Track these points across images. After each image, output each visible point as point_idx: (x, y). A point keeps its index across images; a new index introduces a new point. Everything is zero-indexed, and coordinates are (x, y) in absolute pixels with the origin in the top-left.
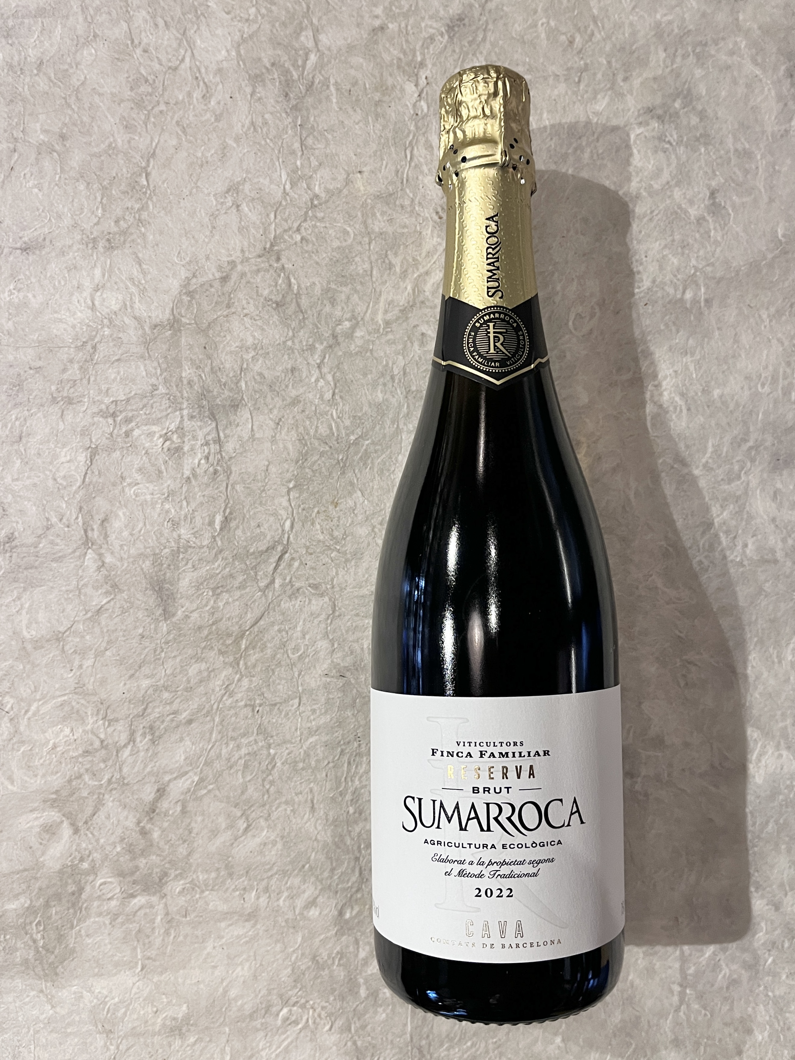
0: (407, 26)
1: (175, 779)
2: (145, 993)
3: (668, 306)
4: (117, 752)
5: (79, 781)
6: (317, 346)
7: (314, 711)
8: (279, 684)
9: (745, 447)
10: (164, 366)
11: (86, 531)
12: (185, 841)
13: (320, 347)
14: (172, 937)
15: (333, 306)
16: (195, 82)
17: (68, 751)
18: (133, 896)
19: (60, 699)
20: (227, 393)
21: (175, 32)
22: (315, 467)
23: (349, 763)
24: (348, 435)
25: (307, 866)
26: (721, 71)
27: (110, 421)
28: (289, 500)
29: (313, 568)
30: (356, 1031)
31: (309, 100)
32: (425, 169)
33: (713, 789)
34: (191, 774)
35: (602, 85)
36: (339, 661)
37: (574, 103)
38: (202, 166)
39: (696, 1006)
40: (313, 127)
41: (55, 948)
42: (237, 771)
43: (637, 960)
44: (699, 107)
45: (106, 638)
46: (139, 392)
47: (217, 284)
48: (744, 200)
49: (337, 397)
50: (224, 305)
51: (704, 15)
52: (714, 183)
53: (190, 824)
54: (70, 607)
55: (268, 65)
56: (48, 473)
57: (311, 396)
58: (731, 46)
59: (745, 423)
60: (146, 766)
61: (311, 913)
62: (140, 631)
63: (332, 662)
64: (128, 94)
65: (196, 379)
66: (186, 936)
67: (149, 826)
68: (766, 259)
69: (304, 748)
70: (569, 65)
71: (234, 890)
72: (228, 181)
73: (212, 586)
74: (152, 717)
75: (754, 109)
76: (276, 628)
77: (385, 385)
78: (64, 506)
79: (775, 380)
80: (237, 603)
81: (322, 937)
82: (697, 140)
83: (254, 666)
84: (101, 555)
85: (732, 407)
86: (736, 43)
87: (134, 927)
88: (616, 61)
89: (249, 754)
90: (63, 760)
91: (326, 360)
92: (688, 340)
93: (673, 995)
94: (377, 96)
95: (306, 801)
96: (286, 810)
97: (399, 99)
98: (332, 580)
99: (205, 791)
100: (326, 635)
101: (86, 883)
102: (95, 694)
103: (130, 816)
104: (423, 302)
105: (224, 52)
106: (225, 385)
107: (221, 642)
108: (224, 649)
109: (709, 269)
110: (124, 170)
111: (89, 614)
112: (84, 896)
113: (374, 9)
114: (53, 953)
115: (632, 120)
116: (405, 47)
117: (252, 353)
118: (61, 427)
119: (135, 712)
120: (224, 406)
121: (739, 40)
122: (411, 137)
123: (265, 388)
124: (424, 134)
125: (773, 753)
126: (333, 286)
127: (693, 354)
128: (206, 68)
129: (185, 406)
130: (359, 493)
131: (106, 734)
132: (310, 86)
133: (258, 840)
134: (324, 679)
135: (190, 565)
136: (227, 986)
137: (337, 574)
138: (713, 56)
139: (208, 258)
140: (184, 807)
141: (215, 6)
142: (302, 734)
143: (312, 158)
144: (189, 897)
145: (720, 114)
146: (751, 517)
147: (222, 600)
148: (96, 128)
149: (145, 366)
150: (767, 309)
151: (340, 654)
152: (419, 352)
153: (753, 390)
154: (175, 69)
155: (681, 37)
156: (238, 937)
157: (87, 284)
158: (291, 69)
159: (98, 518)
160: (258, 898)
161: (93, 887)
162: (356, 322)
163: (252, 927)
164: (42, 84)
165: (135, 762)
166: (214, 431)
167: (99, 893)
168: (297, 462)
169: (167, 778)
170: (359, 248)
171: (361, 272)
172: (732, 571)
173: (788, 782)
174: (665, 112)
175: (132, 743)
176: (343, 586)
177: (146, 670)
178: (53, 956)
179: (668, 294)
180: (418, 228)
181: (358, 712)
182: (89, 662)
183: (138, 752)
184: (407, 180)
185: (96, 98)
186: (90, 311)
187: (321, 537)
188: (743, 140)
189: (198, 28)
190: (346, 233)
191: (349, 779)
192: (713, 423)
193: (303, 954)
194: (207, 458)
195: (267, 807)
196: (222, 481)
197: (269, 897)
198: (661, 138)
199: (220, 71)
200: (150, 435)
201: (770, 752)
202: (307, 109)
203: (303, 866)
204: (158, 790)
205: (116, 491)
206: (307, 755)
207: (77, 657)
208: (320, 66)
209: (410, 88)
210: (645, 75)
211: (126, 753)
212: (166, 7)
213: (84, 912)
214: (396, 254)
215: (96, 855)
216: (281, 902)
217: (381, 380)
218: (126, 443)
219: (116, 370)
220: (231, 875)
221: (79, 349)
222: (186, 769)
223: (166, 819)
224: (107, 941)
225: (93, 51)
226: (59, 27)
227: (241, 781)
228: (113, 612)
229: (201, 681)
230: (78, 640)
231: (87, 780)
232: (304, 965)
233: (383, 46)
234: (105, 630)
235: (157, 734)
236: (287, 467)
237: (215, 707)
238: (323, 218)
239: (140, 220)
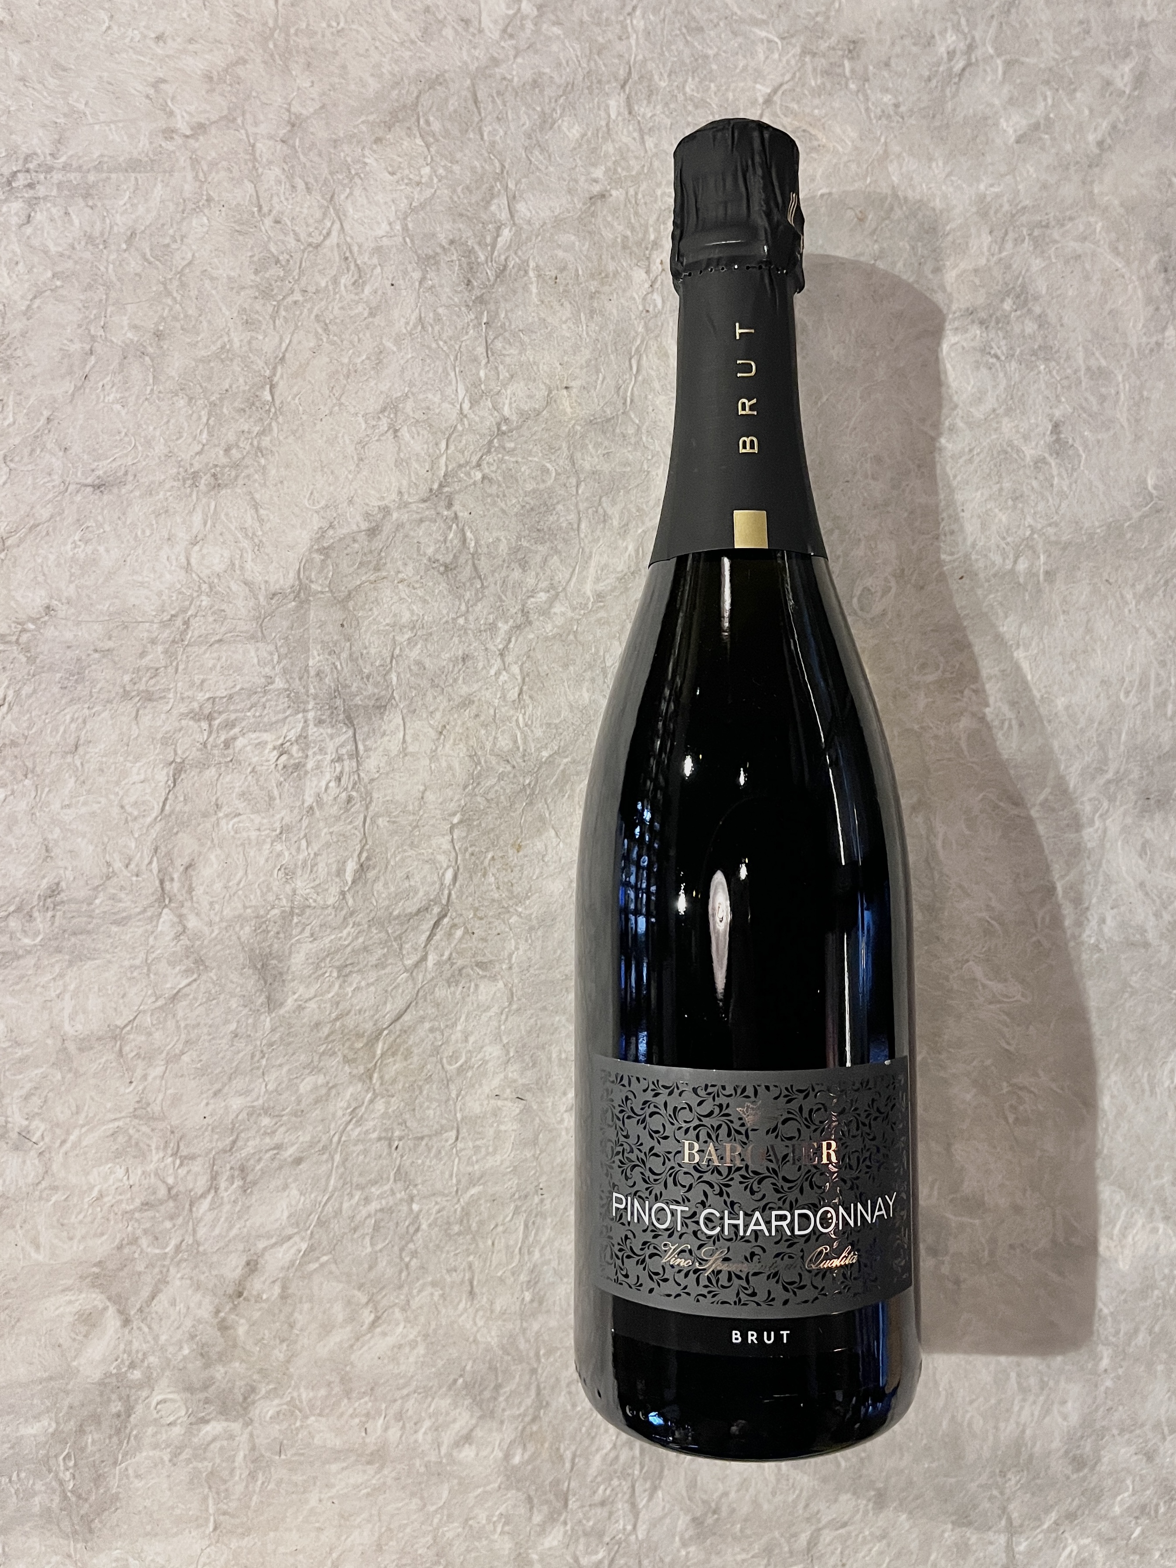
0: (636, 194)
1: (275, 1244)
3: (993, 581)
4: (191, 1205)
5: (134, 1248)
6: (500, 625)
7: (477, 1149)
8: (428, 1108)
9: (1101, 780)
10: (283, 651)
11: (162, 882)
12: (282, 1341)
13: (503, 627)
14: (259, 1482)
15: (524, 571)
16: (343, 264)
17: (120, 1202)
18: (205, 1421)
19: (111, 1125)
20: (371, 689)
21: (319, 198)
22: (491, 795)
23: (526, 1226)
24: (539, 750)
25: (461, 1381)
26: (1067, 262)
27: (204, 725)
28: (453, 840)
29: (484, 940)
31: (500, 290)
32: (657, 385)
33: (1054, 1277)
34: (296, 1239)
36: (515, 1076)
38: (347, 376)
40: (503, 326)
41: (89, 1492)
42: (363, 1236)
43: (943, 1532)
44: (1037, 310)
45: (183, 1036)
46: (246, 686)
47: (362, 537)
48: (1100, 436)
49: (526, 697)
50: (371, 566)
51: (1045, 187)
52: (1057, 413)
53: (292, 1314)
54: (134, 990)
55: (445, 243)
56: (112, 797)
57: (488, 694)
58: (1081, 228)
59: (1102, 746)
60: (231, 1228)
61: (463, 1455)
62: (233, 1026)
63: (506, 1077)
64: (250, 277)
65: (327, 669)
66: (279, 1482)
67: (231, 1317)
68: (1130, 519)
69: (462, 1202)
70: (858, 250)
71: (352, 1416)
72: (383, 396)
73: (338, 964)
74: (244, 1153)
75: (1113, 314)
76: (427, 1025)
77: (593, 680)
78: (133, 845)
79: (1144, 686)
80: (372, 989)
81: (480, 1490)
82: (1034, 353)
83: (394, 1081)
84: (181, 917)
85: (1082, 723)
86: (1089, 224)
87: (205, 1466)
88: (923, 246)
89: (382, 1210)
90: (112, 1216)
91: (511, 645)
92: (1022, 629)
94: (593, 286)
95: (462, 1282)
96: (432, 1294)
98: (510, 956)
99: (315, 1265)
100: (498, 1037)
101: (136, 1400)
102: (163, 1118)
103: (207, 1300)
105: (385, 226)
107: (348, 1044)
108: (351, 1055)
109: (1051, 530)
110: (241, 380)
111: (160, 1003)
112: (133, 1419)
113: (592, 169)
114: (86, 1500)
115: (944, 326)
116: (633, 221)
117: (409, 635)
118: (135, 732)
119: (220, 1145)
120: (366, 707)
121: (1092, 220)
122: (638, 342)
123: (425, 683)
124: (656, 337)
125: (1143, 1226)
126: (525, 543)
127: (1029, 649)
128: (360, 246)
129: (310, 707)
130: (552, 833)
131: (176, 1177)
132: (501, 271)
133: (390, 1340)
134: (492, 1102)
135: (307, 933)
136: (338, 1558)
137: (517, 949)
138: (1056, 242)
139: (351, 502)
140: (284, 1288)
141: (375, 164)
142: (459, 1182)
143: (501, 367)
144: (285, 1425)
145: (1065, 320)
146: (1109, 880)
147: (351, 984)
148: (205, 324)
149: (257, 649)
150: (1133, 585)
151: (517, 1066)
153: (1113, 699)
154: (318, 246)
155: (1013, 216)
156: (356, 1487)
157: (181, 535)
158: (477, 248)
159: (181, 862)
160: (386, 1429)
161: (148, 1407)
162: (555, 592)
163: (377, 1473)
164: (133, 264)
165: (216, 1220)
166: (351, 743)
167: (156, 1416)
168: (465, 787)
169: (261, 1245)
170: (563, 492)
171: (564, 525)
172: (1084, 956)
173: (1167, 1271)
174: (991, 316)
175: (213, 1192)
176: (525, 966)
177: (239, 1083)
178: (87, 1506)
179: (993, 564)
180: (645, 467)
181: (541, 1152)
182: (159, 1070)
183: (222, 1204)
184: (632, 401)
185: (207, 283)
186: (183, 572)
187: (496, 896)
188: (1097, 354)
189: (351, 194)
190: (545, 470)
193: (449, 1516)
194: (339, 779)
195: (405, 1289)
196: (358, 812)
197: (403, 1427)
198: (985, 350)
199: (378, 250)
200: (262, 745)
201: (1140, 1223)
202: (497, 302)
203: (455, 1382)
204: (248, 1264)
205: (209, 826)
206: (466, 1213)
207: (141, 1064)
208: (517, 244)
209: (639, 275)
210: (962, 266)
211: (205, 1204)
212: (308, 164)
213: (133, 1442)
214: (614, 502)
215: (152, 1359)
216: (420, 1436)
217: (588, 675)
218: (225, 756)
219: (215, 655)
220: (348, 1393)
221: (164, 624)
222: (290, 1231)
223: (258, 1306)
224: (165, 1486)
225: (205, 220)
226: (159, 185)
227: (369, 1250)
228: (195, 999)
229: (317, 1101)
230: (143, 1038)
231: (144, 1246)
232: (452, 1530)
233: (605, 220)
234: (182, 1024)
235: (250, 1178)
236: (450, 793)
237: (336, 1139)
238: (514, 450)
239: (259, 449)
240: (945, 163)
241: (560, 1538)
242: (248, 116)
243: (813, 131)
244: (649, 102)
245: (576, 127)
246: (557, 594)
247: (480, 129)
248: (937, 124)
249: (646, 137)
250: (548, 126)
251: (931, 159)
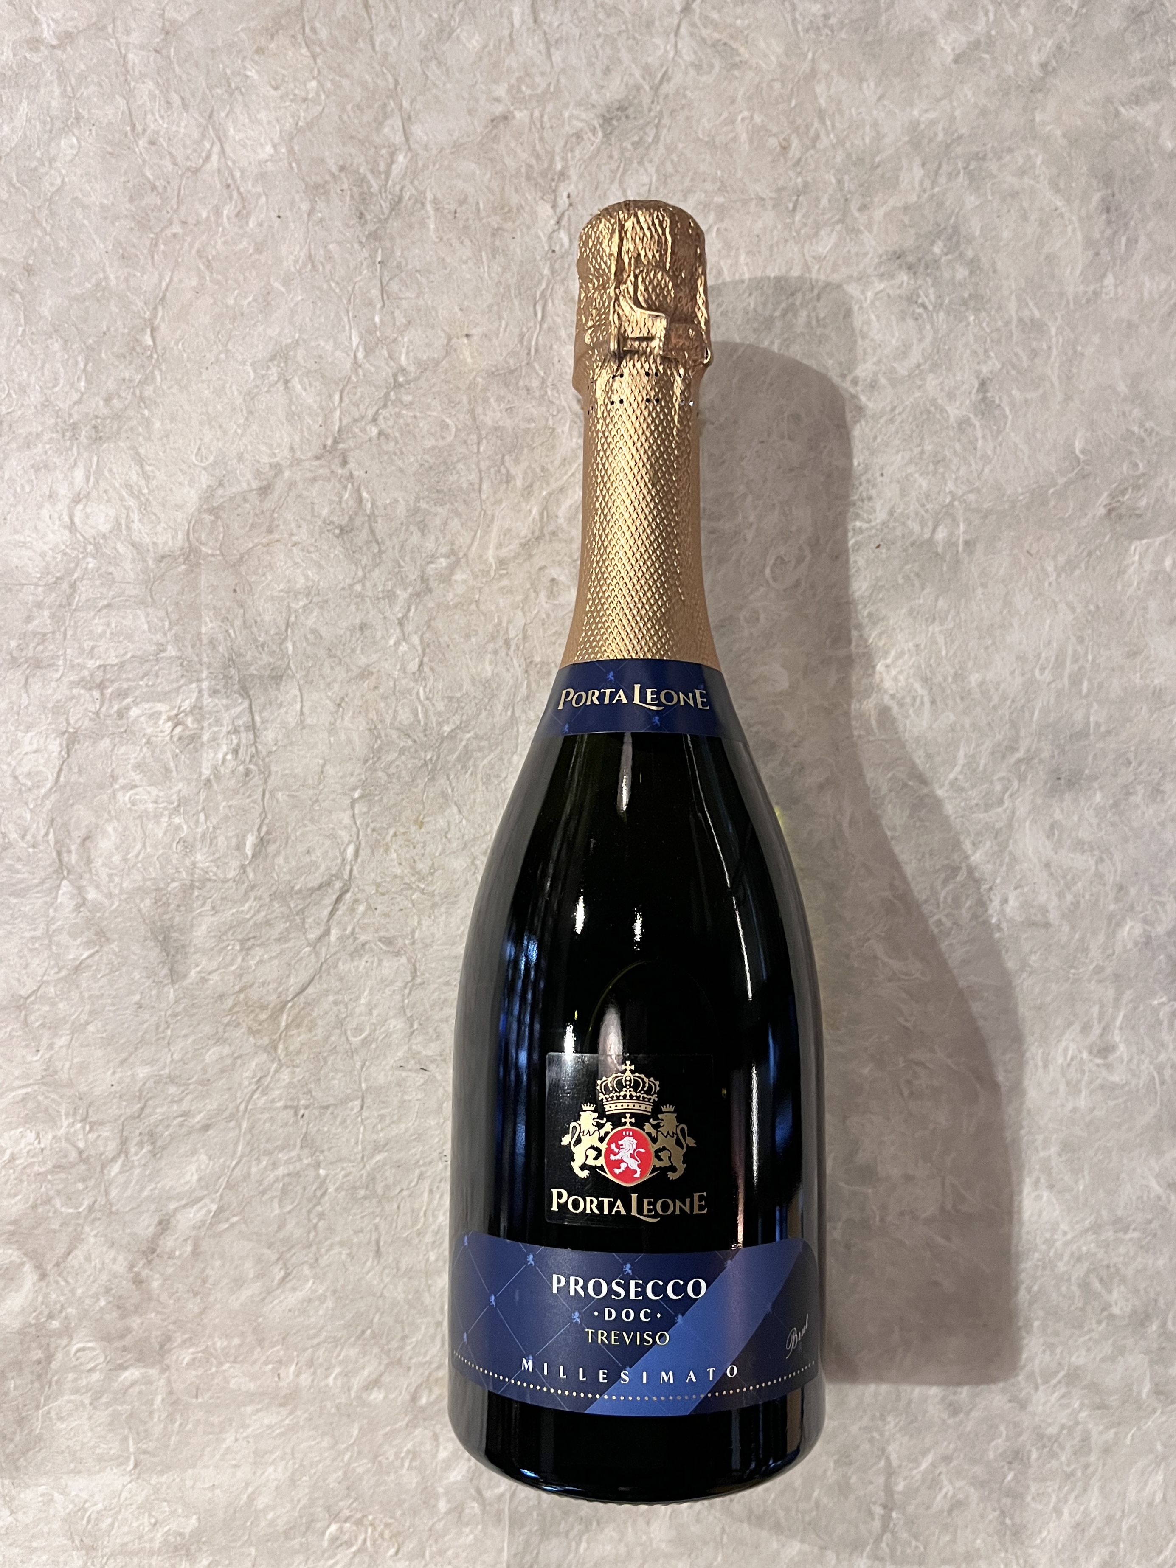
0: (542, 116)
1: (184, 1207)
2: (140, 1499)
3: (911, 550)
4: (103, 1167)
5: (47, 1207)
6: (398, 592)
7: (382, 1118)
8: (333, 1078)
9: (1012, 759)
10: (174, 617)
11: (59, 854)
12: (196, 1294)
13: (402, 595)
14: (177, 1425)
15: (423, 534)
16: (225, 192)
17: (32, 1164)
18: (122, 1367)
19: (20, 1092)
20: (266, 659)
21: (196, 115)
22: (392, 770)
23: (430, 1189)
24: (440, 724)
25: (369, 1332)
26: (1003, 200)
27: (96, 694)
28: (354, 816)
29: (386, 915)
30: (432, 1557)
31: (395, 225)
32: (563, 334)
34: (207, 1200)
35: (827, 216)
36: (419, 1047)
37: (786, 241)
38: (234, 319)
39: (905, 1536)
40: (399, 266)
41: (14, 1433)
42: (272, 1198)
44: (970, 254)
45: (88, 1007)
46: (139, 653)
47: (253, 497)
48: (1028, 396)
49: (426, 669)
50: (264, 528)
51: (984, 112)
52: (985, 369)
53: (204, 1270)
54: (36, 961)
55: (334, 169)
56: (5, 767)
57: (387, 665)
58: (1021, 161)
59: (1014, 724)
60: (142, 1189)
61: (372, 1397)
62: (137, 997)
63: (410, 1049)
64: (126, 207)
65: (221, 636)
66: (197, 1424)
67: (145, 1273)
68: (1055, 485)
69: (368, 1168)
70: (781, 183)
71: (266, 1363)
72: (272, 343)
73: (240, 937)
74: (152, 1120)
75: (1051, 259)
76: (331, 998)
77: (495, 652)
78: (28, 816)
79: (1060, 662)
80: (276, 962)
81: (388, 1429)
82: (965, 303)
83: (299, 1052)
84: (80, 889)
85: (996, 700)
86: (1029, 157)
87: (124, 1409)
88: (851, 179)
89: (290, 1174)
90: (25, 1178)
91: (411, 614)
92: (936, 600)
93: (873, 1519)
94: (495, 221)
95: (369, 1243)
96: (340, 1254)
97: (529, 228)
98: (413, 931)
99: (226, 1225)
100: (403, 1010)
101: (56, 1348)
102: (71, 1085)
103: (120, 1258)
104: (554, 533)
105: (269, 149)
106: (263, 646)
107: (252, 1016)
108: (256, 1027)
109: (972, 497)
110: (119, 323)
111: (64, 973)
112: (54, 1365)
113: (494, 87)
114: (12, 1440)
115: (870, 271)
116: (538, 147)
117: (304, 601)
118: (25, 701)
119: (129, 1112)
120: (261, 677)
121: (1032, 152)
122: (544, 285)
123: (322, 653)
124: (563, 282)
125: (1028, 1193)
126: (423, 505)
127: (943, 621)
128: (243, 171)
129: (204, 675)
130: (455, 810)
131: (86, 1141)
132: (396, 203)
133: (300, 1295)
134: (397, 1073)
135: (208, 907)
136: (253, 1493)
137: (419, 923)
138: (992, 176)
139: (240, 458)
140: (196, 1246)
141: (256, 77)
142: (364, 1149)
143: (397, 312)
144: (200, 1371)
145: (999, 265)
146: (1014, 860)
147: (253, 957)
149: (148, 615)
150: (1055, 557)
151: (420, 1039)
152: (546, 606)
153: (1029, 675)
154: (196, 171)
155: (948, 146)
156: (270, 1427)
157: (63, 492)
158: (370, 176)
159: (77, 834)
160: (298, 1374)
161: (67, 1353)
163: (290, 1413)
165: (127, 1183)
166: (247, 714)
167: (75, 1363)
168: (366, 761)
169: (172, 1206)
170: (463, 450)
171: (465, 485)
174: (919, 260)
175: (123, 1156)
176: (428, 941)
177: (144, 1053)
178: (12, 1446)
179: (911, 532)
180: (550, 423)
181: (445, 1120)
182: (63, 1041)
183: (132, 1168)
184: (536, 351)
185: (79, 214)
186: (67, 532)
187: (398, 871)
188: (1031, 304)
189: (231, 110)
190: (444, 426)
191: (430, 1213)
192: (967, 722)
193: (360, 1453)
194: (236, 752)
195: (314, 1249)
196: (257, 786)
197: (314, 1373)
198: (911, 299)
199: (262, 176)
200: (154, 716)
201: (1025, 1192)
202: (392, 238)
203: (363, 1332)
204: (160, 1223)
205: (105, 797)
206: (372, 1178)
207: (46, 1034)
208: (413, 173)
209: (545, 210)
210: (892, 202)
211: (116, 1168)
212: (184, 77)
213: (54, 1387)
214: (517, 462)
215: (70, 1310)
216: (331, 1380)
217: (491, 646)
218: (118, 726)
219: (103, 621)
220: (260, 1342)
221: (50, 587)
222: (200, 1193)
223: (170, 1262)
224: (87, 1427)
225: (75, 141)
226: (25, 103)
227: (277, 1212)
228: (98, 970)
229: (222, 1071)
230: (47, 1008)
231: (58, 1205)
232: (361, 1467)
233: (507, 146)
234: (86, 995)
235: (159, 1143)
236: (350, 768)
237: (242, 1107)
238: (411, 403)
239: (142, 398)
240: (877, 85)
241: (464, 1472)
242: (118, 23)
243: (735, 45)
244: (556, 9)
245: (477, 37)
246: (458, 561)
247: (371, 37)
248: (869, 39)
249: (553, 50)
250: (445, 35)
251: (862, 80)
